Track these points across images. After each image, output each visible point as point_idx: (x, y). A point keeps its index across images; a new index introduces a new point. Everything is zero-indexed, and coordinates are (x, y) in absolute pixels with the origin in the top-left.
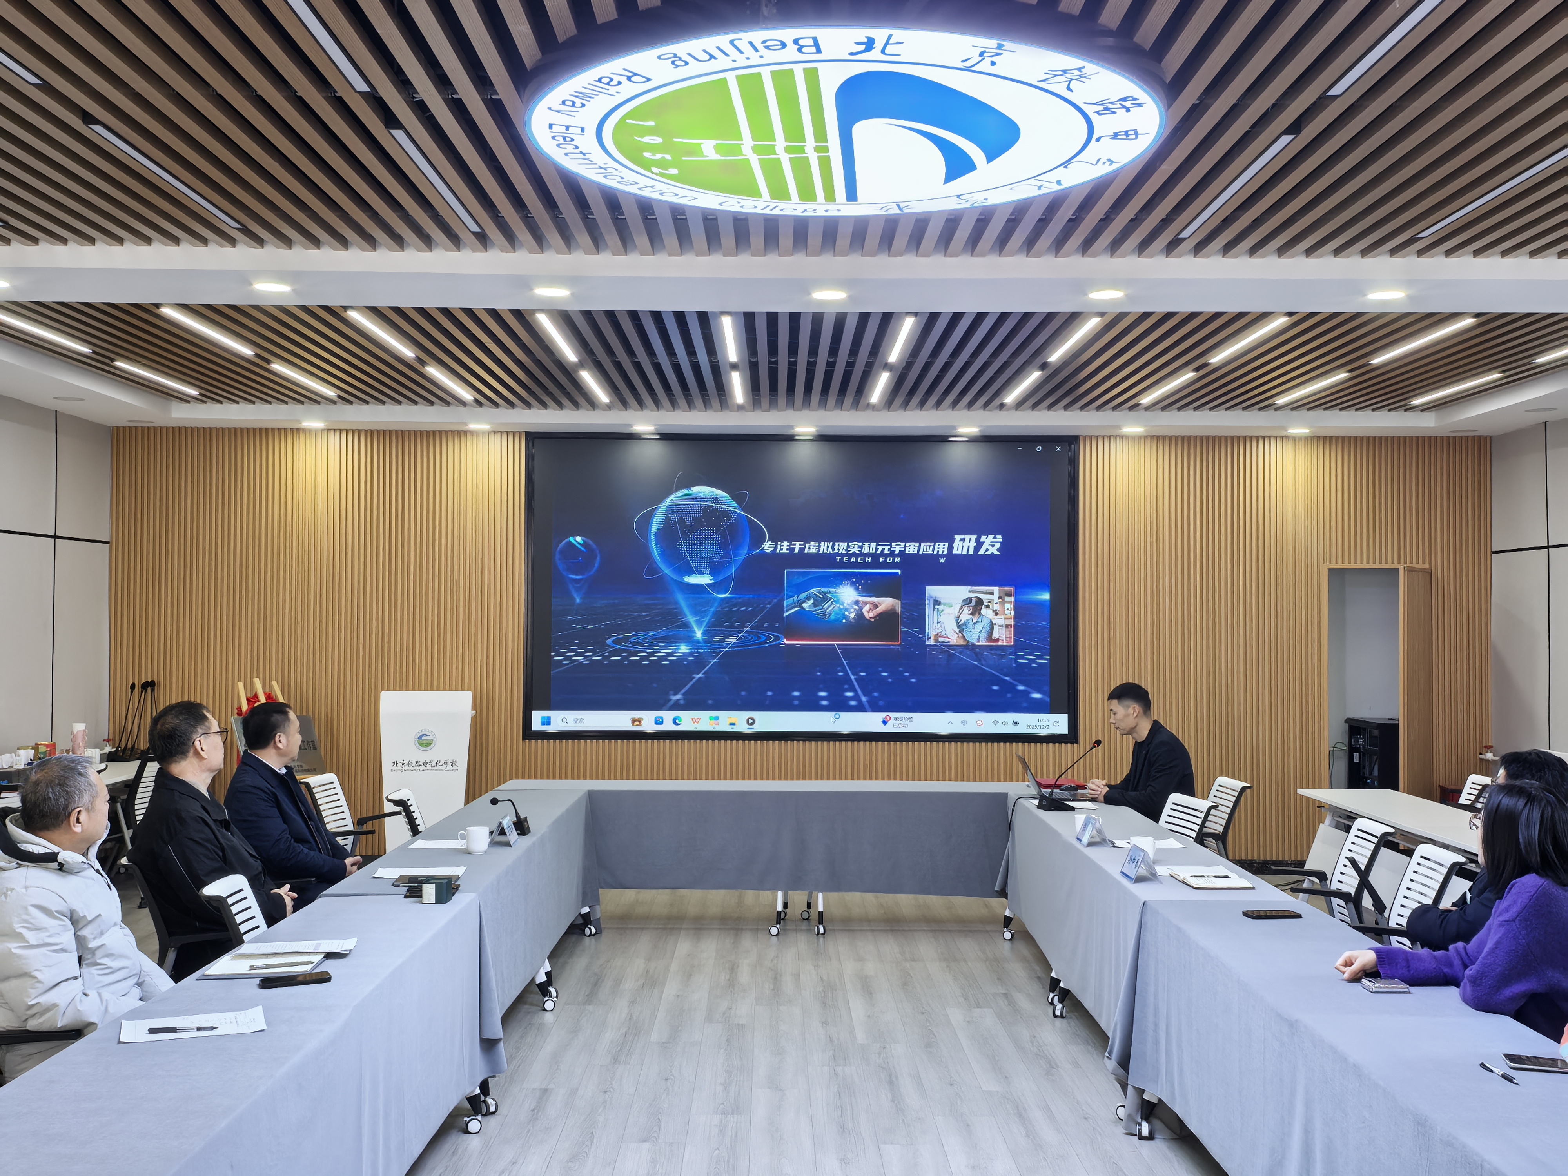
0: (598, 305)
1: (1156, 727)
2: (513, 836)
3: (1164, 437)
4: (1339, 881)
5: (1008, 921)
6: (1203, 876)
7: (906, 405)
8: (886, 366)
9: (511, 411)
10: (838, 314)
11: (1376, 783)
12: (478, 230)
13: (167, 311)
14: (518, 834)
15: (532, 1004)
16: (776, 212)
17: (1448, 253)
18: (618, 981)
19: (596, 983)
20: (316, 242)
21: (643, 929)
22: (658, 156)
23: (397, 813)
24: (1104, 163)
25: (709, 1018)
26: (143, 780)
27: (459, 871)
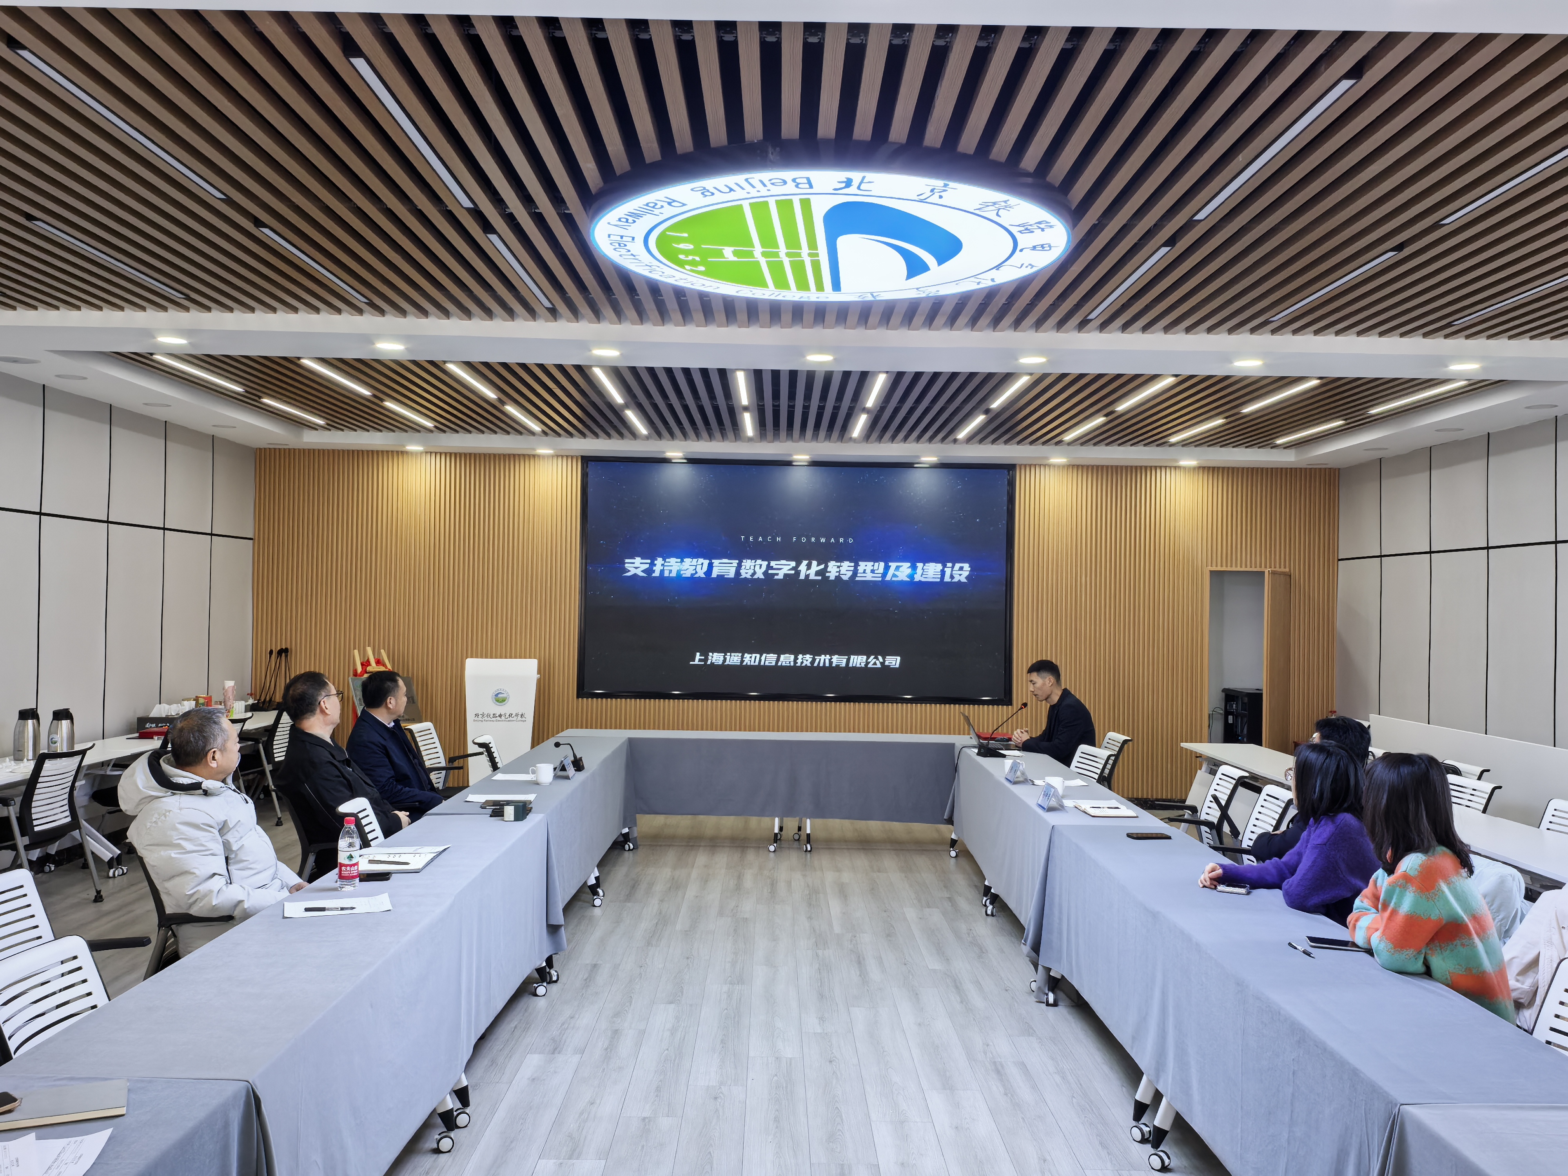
0: (642, 363)
1: (1066, 693)
2: (571, 771)
3: (1083, 466)
4: (1207, 814)
5: (953, 843)
6: (1100, 808)
7: (880, 438)
8: (865, 410)
9: (570, 440)
10: (826, 372)
11: (1245, 739)
12: (550, 306)
13: (306, 362)
14: (576, 770)
15: (584, 901)
16: (780, 298)
17: (1295, 332)
18: (651, 885)
19: (634, 887)
20: (425, 313)
21: (670, 846)
22: (690, 258)
23: (481, 754)
24: (1027, 267)
25: (721, 913)
26: (280, 726)
27: (531, 797)
